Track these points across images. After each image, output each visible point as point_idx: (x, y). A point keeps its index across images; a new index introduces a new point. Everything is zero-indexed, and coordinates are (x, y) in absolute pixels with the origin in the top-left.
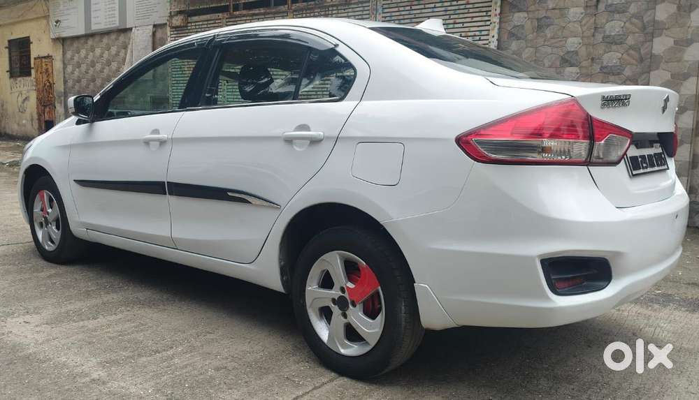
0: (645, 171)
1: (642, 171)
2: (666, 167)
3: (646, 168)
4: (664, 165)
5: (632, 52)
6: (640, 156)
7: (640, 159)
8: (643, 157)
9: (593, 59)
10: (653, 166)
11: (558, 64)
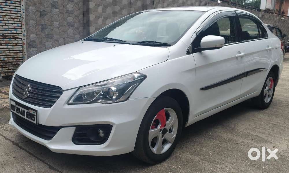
5: (76, 5)
9: (63, 6)
11: (51, 6)
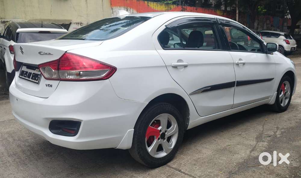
0: (25, 78)
1: (23, 77)
2: (37, 82)
3: (26, 77)
4: (37, 80)
6: (26, 72)
7: (25, 73)
8: (27, 72)
10: (29, 77)
